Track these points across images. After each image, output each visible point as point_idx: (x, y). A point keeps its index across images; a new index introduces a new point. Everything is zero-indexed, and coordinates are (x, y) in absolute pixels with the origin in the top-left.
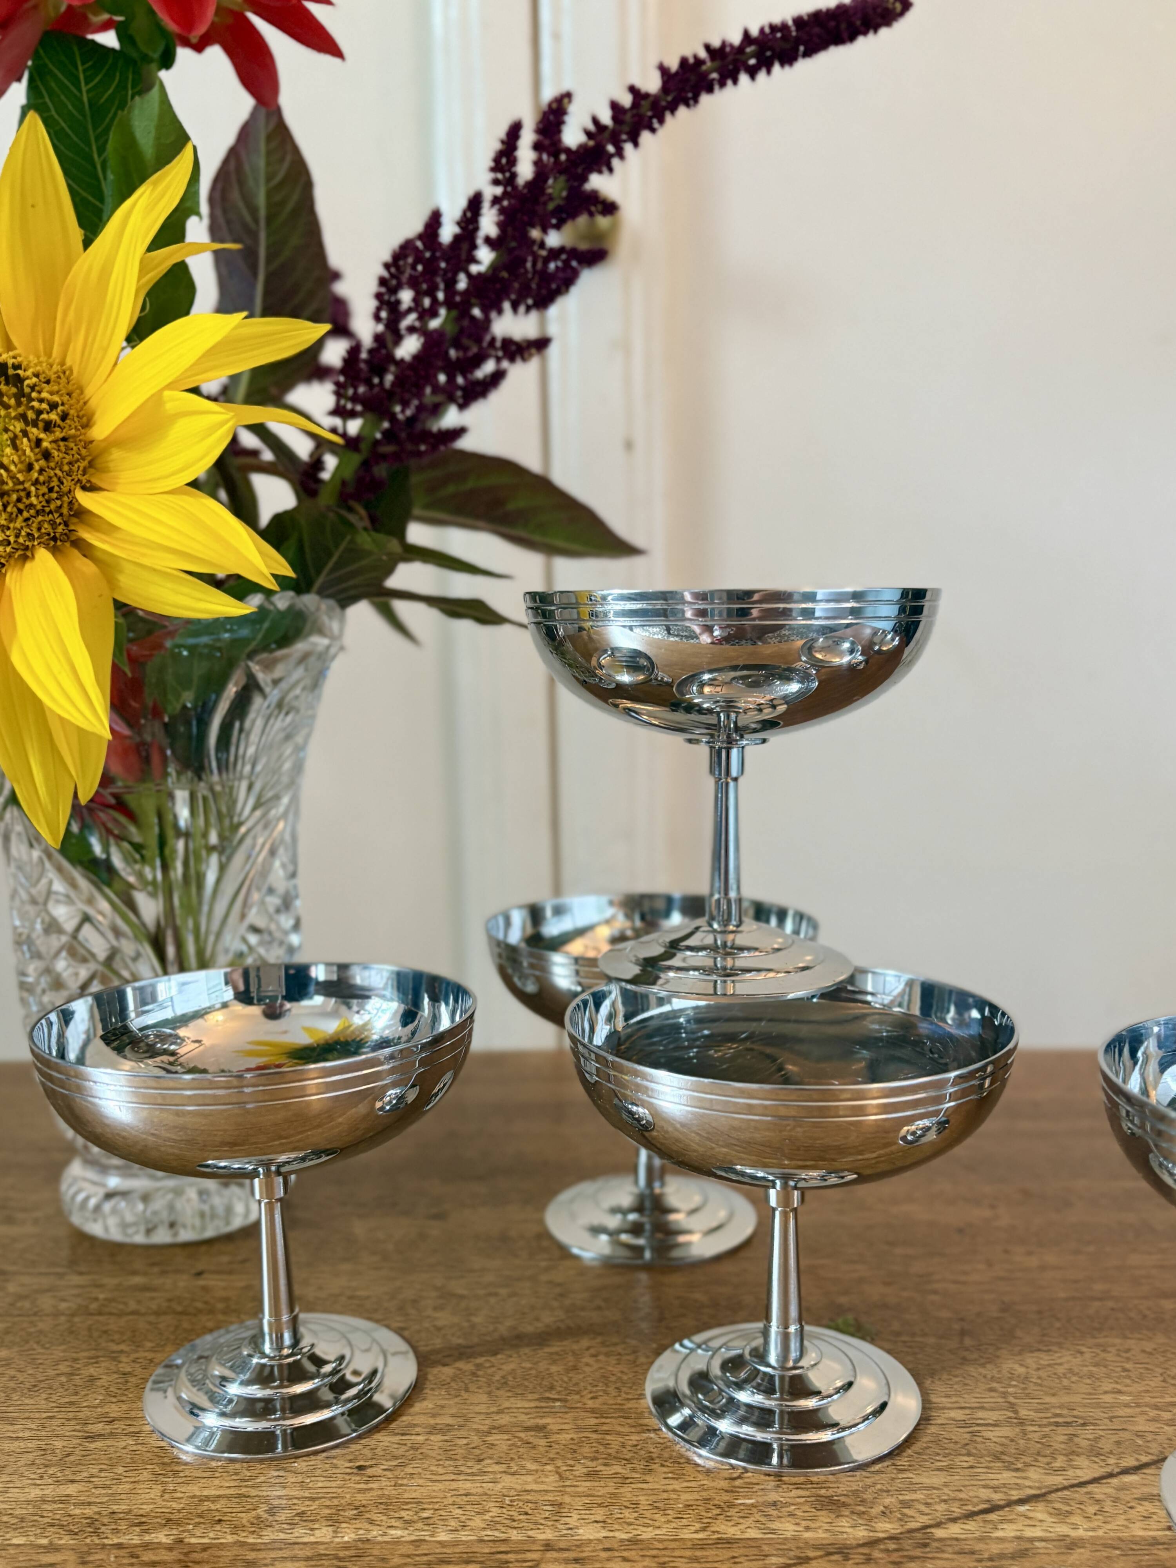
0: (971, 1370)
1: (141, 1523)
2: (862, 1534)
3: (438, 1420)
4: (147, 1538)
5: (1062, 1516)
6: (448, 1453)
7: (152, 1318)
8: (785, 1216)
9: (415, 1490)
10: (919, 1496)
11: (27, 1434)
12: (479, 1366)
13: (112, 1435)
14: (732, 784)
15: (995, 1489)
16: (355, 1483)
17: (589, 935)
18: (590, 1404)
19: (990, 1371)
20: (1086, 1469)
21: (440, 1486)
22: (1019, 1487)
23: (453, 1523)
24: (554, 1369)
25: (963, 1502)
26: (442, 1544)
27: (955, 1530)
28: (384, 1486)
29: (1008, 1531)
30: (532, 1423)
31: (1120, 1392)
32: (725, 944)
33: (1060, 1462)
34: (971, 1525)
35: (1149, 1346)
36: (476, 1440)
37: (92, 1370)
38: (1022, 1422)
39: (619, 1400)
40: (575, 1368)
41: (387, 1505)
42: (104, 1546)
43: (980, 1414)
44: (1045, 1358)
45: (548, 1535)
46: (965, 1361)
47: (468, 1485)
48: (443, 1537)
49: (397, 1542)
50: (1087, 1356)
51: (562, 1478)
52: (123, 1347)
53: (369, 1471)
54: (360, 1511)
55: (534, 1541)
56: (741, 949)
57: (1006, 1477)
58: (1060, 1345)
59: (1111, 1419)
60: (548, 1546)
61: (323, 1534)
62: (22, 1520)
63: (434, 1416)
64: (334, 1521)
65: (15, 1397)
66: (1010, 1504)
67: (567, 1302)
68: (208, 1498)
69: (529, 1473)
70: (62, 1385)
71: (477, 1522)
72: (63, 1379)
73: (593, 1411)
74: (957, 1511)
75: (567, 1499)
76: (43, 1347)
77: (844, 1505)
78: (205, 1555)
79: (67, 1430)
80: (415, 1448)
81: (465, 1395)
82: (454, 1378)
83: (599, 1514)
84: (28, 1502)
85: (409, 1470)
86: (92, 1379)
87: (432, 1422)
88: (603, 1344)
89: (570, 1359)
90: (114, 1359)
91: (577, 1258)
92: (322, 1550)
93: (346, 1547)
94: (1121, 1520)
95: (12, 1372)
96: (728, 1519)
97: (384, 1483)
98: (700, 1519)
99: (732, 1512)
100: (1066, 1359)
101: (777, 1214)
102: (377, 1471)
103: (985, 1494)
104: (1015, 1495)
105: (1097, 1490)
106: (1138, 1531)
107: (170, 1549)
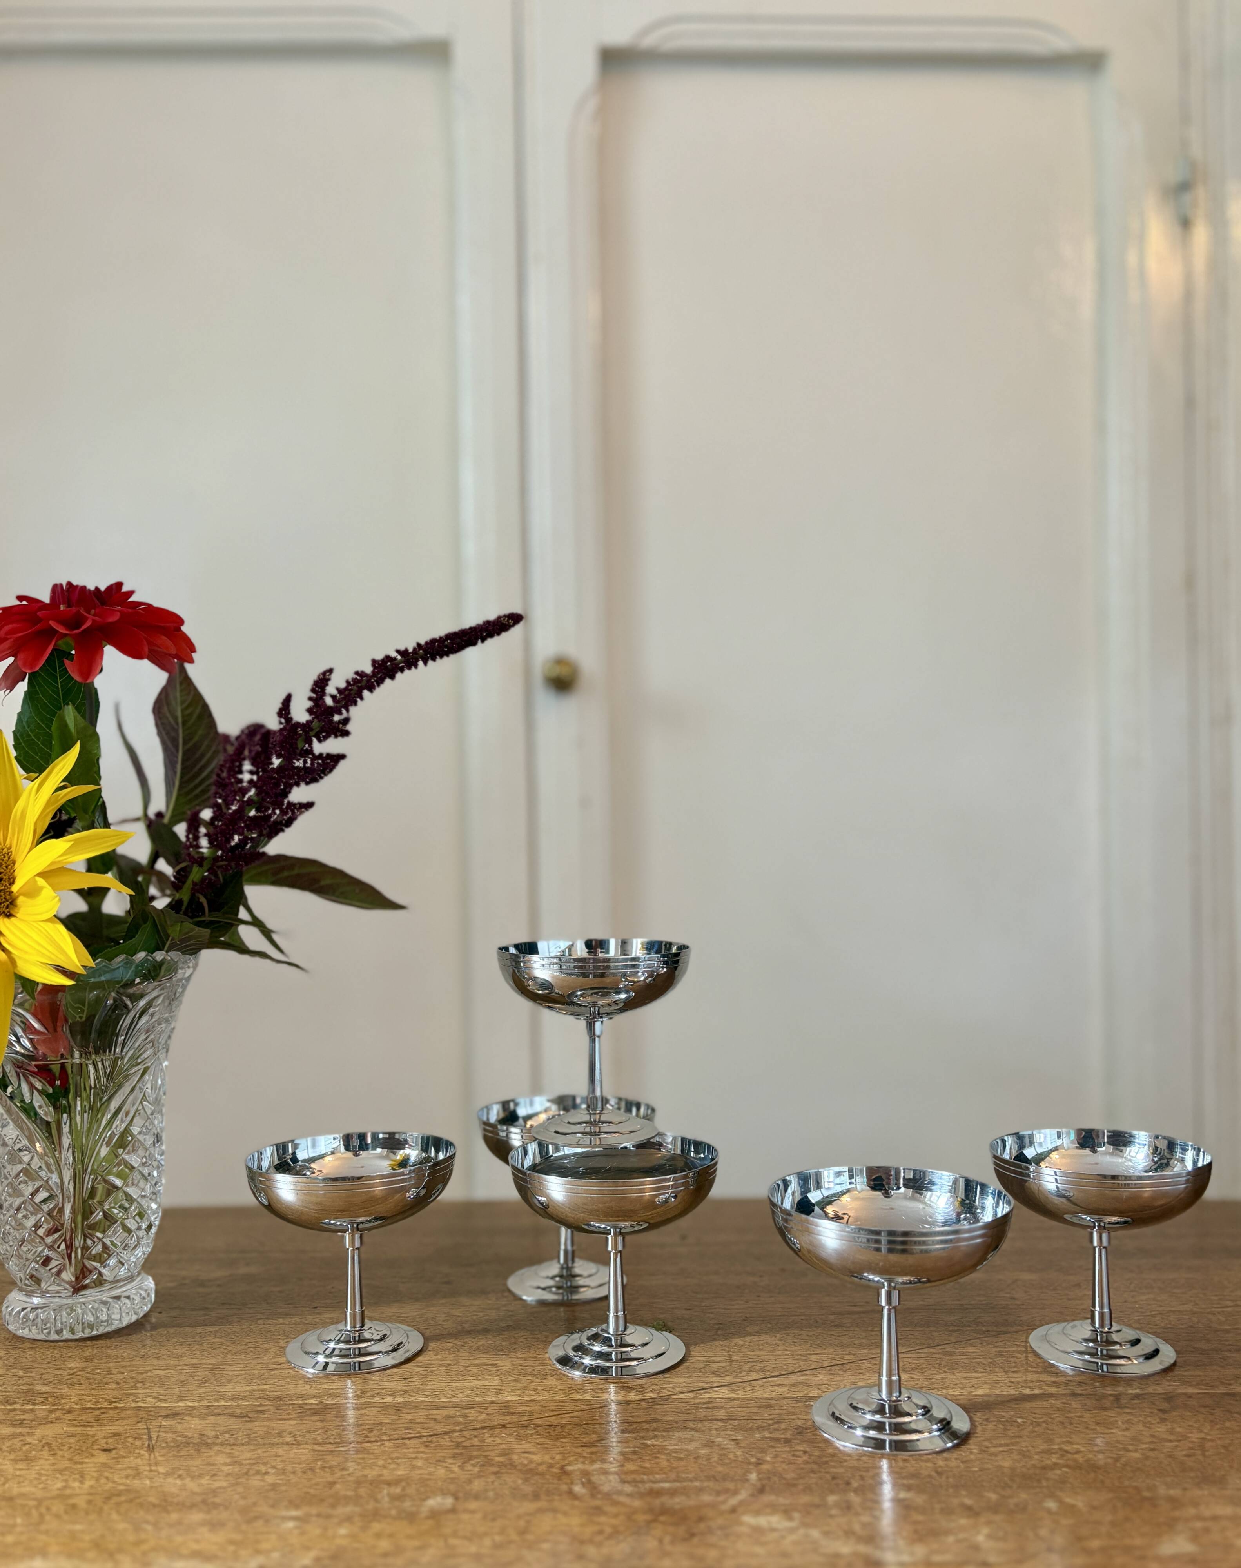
0: (717, 1343)
1: (302, 1397)
2: (638, 1397)
3: (443, 1362)
4: (306, 1402)
5: (733, 1391)
6: (448, 1374)
7: (293, 1326)
8: (615, 1254)
9: (430, 1385)
10: (671, 1386)
11: (238, 1369)
12: (465, 1343)
13: (281, 1369)
14: (597, 1039)
15: (707, 1383)
16: (403, 1383)
17: (535, 1118)
18: (521, 1356)
19: (727, 1343)
20: (754, 1376)
21: (444, 1384)
22: (719, 1382)
23: (449, 1396)
24: (504, 1343)
25: (690, 1387)
26: (443, 1402)
27: (682, 1396)
28: (418, 1384)
29: (707, 1396)
30: (490, 1363)
31: (786, 1350)
32: (595, 1121)
33: (743, 1374)
34: (691, 1395)
35: (811, 1333)
36: (462, 1369)
37: (265, 1346)
38: (732, 1361)
39: (535, 1355)
40: (515, 1343)
41: (418, 1391)
42: (286, 1405)
43: (713, 1358)
44: (756, 1338)
45: (494, 1399)
46: (715, 1340)
47: (457, 1384)
48: (444, 1400)
49: (422, 1402)
50: (778, 1337)
51: (502, 1381)
52: (279, 1337)
53: (410, 1380)
54: (405, 1392)
55: (486, 1401)
56: (603, 1122)
57: (715, 1379)
58: (767, 1333)
59: (776, 1360)
60: (493, 1402)
61: (389, 1400)
62: (245, 1397)
63: (441, 1361)
64: (393, 1395)
65: (229, 1356)
66: (712, 1388)
67: (514, 1318)
68: (332, 1389)
69: (487, 1379)
70: (252, 1351)
71: (461, 1395)
72: (252, 1349)
73: (521, 1358)
74: (686, 1390)
75: (504, 1388)
76: (237, 1337)
77: (634, 1389)
78: (334, 1406)
79: (259, 1367)
80: (432, 1372)
81: (458, 1353)
82: (452, 1347)
83: (518, 1392)
84: (247, 1391)
85: (428, 1379)
86: (266, 1350)
87: (441, 1363)
88: (531, 1334)
89: (513, 1340)
90: (276, 1342)
91: (525, 1301)
92: (388, 1404)
93: (399, 1403)
94: (759, 1392)
95: (225, 1347)
96: (578, 1393)
97: (416, 1383)
98: (565, 1393)
99: (581, 1391)
100: (768, 1338)
101: (612, 1254)
102: (414, 1379)
103: (701, 1385)
104: (716, 1385)
105: (755, 1383)
106: (766, 1395)
107: (317, 1405)
